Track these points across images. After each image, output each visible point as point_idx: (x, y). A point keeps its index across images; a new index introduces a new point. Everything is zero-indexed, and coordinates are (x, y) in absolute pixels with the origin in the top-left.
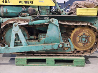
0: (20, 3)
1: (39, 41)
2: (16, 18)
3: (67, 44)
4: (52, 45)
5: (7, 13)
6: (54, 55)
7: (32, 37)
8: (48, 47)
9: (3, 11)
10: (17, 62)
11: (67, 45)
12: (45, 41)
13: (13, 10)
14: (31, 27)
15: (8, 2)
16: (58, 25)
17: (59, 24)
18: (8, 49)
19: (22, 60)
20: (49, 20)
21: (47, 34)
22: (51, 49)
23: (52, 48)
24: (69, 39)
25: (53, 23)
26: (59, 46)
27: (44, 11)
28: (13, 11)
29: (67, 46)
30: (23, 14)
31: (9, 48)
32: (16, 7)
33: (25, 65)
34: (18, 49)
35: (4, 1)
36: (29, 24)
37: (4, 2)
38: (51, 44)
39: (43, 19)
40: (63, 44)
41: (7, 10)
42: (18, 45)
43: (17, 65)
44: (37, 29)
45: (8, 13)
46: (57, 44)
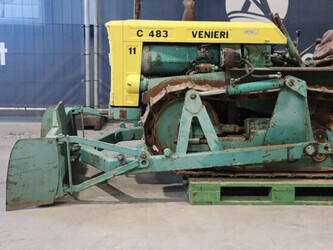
0: (194, 36)
1: (247, 139)
2: (183, 77)
3: (324, 144)
4: (289, 149)
5: (159, 63)
6: (289, 175)
7: (229, 128)
8: (278, 153)
9: (150, 58)
10: (195, 195)
11: (326, 148)
12: (268, 139)
13: (174, 55)
14: (228, 99)
15: (163, 34)
16: (305, 94)
17: (308, 92)
18: (173, 160)
19: (208, 188)
20: (281, 82)
21: (273, 120)
22: (285, 157)
23: (288, 155)
24: (328, 132)
25: (293, 88)
26: (304, 151)
27: (257, 58)
28: (175, 60)
29: (325, 152)
30: (202, 65)
31: (174, 156)
32: (183, 48)
33: (217, 203)
34: (198, 160)
35: (155, 33)
36: (230, 93)
37: (153, 36)
38: (286, 146)
39: (267, 79)
40: (316, 146)
41: (159, 56)
42: (194, 149)
43: (195, 203)
44: (239, 106)
45: (162, 63)
46: (300, 144)
